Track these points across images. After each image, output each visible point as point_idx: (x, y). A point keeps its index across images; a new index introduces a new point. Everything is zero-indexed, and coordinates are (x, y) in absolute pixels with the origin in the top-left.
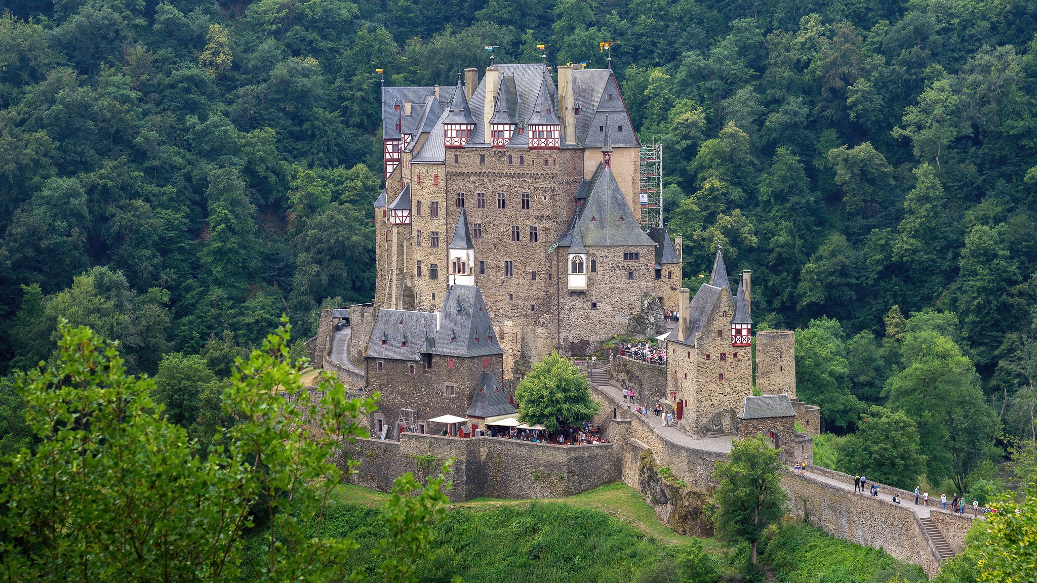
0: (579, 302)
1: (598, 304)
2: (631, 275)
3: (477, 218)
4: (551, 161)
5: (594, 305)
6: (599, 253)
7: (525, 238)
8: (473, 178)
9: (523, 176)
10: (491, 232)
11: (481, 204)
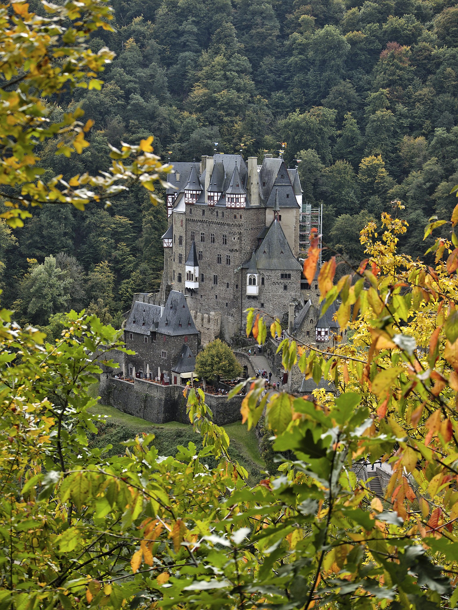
0: (253, 303)
1: (265, 305)
2: (285, 288)
3: (200, 248)
4: (238, 216)
5: (262, 305)
6: (266, 274)
7: (224, 261)
8: (199, 224)
9: (223, 224)
10: (208, 257)
11: (203, 240)
